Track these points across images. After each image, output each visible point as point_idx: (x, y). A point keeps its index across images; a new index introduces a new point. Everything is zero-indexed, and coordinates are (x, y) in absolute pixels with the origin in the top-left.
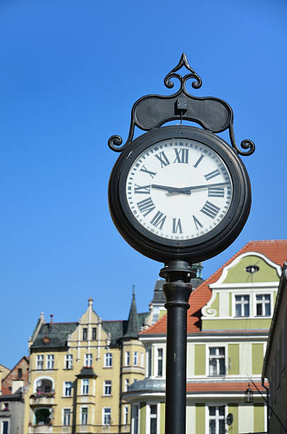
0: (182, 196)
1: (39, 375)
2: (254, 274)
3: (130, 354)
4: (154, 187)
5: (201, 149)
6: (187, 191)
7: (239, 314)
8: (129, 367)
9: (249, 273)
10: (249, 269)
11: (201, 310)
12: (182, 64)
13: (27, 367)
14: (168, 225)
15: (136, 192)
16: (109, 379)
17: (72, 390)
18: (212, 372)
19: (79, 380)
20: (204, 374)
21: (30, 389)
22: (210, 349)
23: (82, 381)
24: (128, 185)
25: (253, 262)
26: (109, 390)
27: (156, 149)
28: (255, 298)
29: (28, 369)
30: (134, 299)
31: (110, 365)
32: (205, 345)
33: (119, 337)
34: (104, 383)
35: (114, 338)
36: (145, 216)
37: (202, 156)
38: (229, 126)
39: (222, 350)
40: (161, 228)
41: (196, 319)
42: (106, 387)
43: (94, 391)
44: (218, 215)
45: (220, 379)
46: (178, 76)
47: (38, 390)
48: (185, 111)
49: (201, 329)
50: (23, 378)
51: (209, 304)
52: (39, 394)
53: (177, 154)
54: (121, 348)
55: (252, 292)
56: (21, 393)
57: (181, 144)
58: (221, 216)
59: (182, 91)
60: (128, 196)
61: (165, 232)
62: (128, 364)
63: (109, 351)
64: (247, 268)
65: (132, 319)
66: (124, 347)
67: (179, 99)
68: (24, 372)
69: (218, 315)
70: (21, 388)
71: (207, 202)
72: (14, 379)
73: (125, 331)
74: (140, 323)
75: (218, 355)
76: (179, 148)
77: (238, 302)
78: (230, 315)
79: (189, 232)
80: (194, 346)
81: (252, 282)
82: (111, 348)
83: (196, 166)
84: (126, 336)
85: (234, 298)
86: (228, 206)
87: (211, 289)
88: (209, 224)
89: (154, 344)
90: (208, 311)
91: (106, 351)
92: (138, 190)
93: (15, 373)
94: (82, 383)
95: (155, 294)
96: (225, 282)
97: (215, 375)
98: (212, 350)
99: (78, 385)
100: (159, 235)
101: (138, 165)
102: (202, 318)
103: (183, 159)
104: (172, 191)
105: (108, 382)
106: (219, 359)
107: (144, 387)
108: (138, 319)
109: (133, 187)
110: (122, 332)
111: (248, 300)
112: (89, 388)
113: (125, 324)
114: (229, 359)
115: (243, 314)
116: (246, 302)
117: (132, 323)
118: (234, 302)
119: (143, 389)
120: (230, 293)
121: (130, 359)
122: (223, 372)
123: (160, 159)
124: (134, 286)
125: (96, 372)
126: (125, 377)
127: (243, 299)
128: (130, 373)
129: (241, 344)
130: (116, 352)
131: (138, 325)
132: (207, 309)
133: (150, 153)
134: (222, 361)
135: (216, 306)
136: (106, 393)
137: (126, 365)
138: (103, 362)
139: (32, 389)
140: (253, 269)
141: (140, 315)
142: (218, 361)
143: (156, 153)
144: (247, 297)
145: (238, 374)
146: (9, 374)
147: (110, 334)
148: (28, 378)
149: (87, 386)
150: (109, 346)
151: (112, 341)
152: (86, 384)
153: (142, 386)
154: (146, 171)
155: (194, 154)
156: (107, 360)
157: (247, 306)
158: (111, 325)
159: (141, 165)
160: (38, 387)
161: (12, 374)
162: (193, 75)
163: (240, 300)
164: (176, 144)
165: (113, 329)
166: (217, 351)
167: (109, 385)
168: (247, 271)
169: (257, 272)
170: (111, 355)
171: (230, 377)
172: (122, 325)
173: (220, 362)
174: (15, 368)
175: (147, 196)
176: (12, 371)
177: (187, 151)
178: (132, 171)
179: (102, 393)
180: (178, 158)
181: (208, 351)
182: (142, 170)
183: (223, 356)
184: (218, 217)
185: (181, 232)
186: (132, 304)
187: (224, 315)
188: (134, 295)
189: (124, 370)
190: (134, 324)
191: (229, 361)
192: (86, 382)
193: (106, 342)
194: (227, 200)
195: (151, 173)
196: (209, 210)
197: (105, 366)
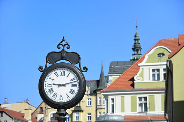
0: (63, 87)
1: (51, 111)
2: (162, 57)
3: (101, 98)
4: (53, 84)
5: (69, 71)
6: (64, 85)
7: (154, 79)
8: (100, 105)
9: (159, 57)
10: (159, 55)
11: (134, 77)
12: (63, 40)
13: (45, 106)
14: (58, 97)
15: (47, 86)
16: (90, 112)
17: (70, 118)
18: (140, 110)
19: (73, 113)
20: (136, 111)
21: (47, 119)
22: (139, 98)
23: (75, 113)
24: (45, 84)
25: (161, 51)
26: (90, 118)
27: (54, 71)
28: (162, 70)
29: (46, 107)
30: (102, 68)
31: (90, 104)
32: (136, 96)
33: (94, 89)
34: (87, 114)
35: (92, 90)
36: (50, 94)
37: (70, 73)
38: (79, 62)
39: (145, 98)
40: (56, 98)
41: (131, 82)
42: (88, 117)
43: (82, 119)
44: (75, 93)
45: (144, 114)
46: (62, 45)
47: (51, 119)
48: (64, 57)
49: (134, 88)
50: (43, 112)
51: (138, 74)
52: (52, 121)
53: (61, 73)
54: (96, 95)
55: (161, 67)
56: (42, 121)
57: (62, 69)
58: (76, 94)
59: (63, 50)
60: (45, 87)
61: (57, 100)
62: (100, 104)
63: (90, 97)
64: (158, 55)
65: (102, 79)
66: (98, 95)
67: (62, 53)
68: (44, 109)
69: (143, 80)
70: (42, 118)
71: (71, 89)
72: (38, 113)
73: (98, 86)
74: (106, 81)
75: (143, 101)
76: (62, 70)
77: (154, 73)
78: (150, 80)
79: (65, 99)
80: (130, 97)
81: (161, 62)
82: (90, 95)
83: (67, 77)
84: (99, 88)
85: (151, 71)
86: (78, 90)
87: (139, 66)
88: (72, 96)
89: (109, 96)
90: (138, 78)
91: (88, 97)
92: (48, 85)
93: (39, 110)
94: (75, 115)
95: (110, 69)
96: (147, 62)
97: (142, 112)
98: (140, 99)
99: (73, 116)
100: (55, 101)
101: (48, 77)
102: (135, 82)
103: (63, 74)
104: (59, 85)
105: (90, 114)
106: (144, 103)
107: (104, 119)
108: (105, 79)
109: (47, 84)
110: (96, 87)
111: (159, 71)
112: (79, 117)
113: (98, 82)
114: (149, 103)
115: (156, 79)
116: (158, 73)
117: (102, 82)
118: (151, 73)
119: (104, 120)
120: (149, 68)
121: (101, 101)
122: (146, 110)
123: (55, 75)
124: (102, 61)
125: (82, 108)
126: (98, 111)
127: (156, 71)
128: (101, 109)
129: (155, 95)
130: (93, 98)
131: (105, 82)
132: (137, 77)
133: (52, 73)
134: (146, 104)
135: (142, 75)
136: (88, 120)
137: (99, 104)
138: (86, 103)
139: (48, 118)
140: (161, 55)
141: (106, 77)
142: (143, 104)
143: (54, 72)
144: (158, 70)
145: (154, 111)
146: (36, 110)
147: (90, 88)
148: (46, 112)
149: (78, 116)
150: (89, 94)
151: (91, 91)
152: (77, 115)
153: (103, 118)
154: (51, 79)
155: (67, 72)
156: (88, 102)
157: (158, 75)
158: (90, 83)
159: (49, 77)
160: (51, 118)
161: (37, 110)
162: (67, 44)
163: (155, 72)
164: (61, 69)
165: (91, 85)
166: (143, 99)
167: (90, 116)
168: (158, 56)
169: (164, 57)
170: (90, 99)
171: (150, 113)
172: (96, 82)
173: (144, 105)
174: (39, 107)
175: (51, 87)
176: (37, 109)
177: (65, 71)
178: (46, 79)
179: (86, 120)
180: (61, 74)
181: (138, 99)
182: (49, 78)
183: (146, 102)
184: (74, 94)
185: (62, 99)
186: (101, 71)
187: (146, 80)
188: (102, 66)
189: (98, 107)
190: (103, 82)
191: (149, 104)
192: (77, 114)
193: (88, 92)
194: (78, 88)
195: (52, 79)
196: (72, 92)
197: (88, 105)
